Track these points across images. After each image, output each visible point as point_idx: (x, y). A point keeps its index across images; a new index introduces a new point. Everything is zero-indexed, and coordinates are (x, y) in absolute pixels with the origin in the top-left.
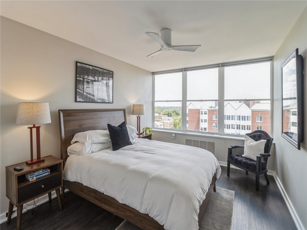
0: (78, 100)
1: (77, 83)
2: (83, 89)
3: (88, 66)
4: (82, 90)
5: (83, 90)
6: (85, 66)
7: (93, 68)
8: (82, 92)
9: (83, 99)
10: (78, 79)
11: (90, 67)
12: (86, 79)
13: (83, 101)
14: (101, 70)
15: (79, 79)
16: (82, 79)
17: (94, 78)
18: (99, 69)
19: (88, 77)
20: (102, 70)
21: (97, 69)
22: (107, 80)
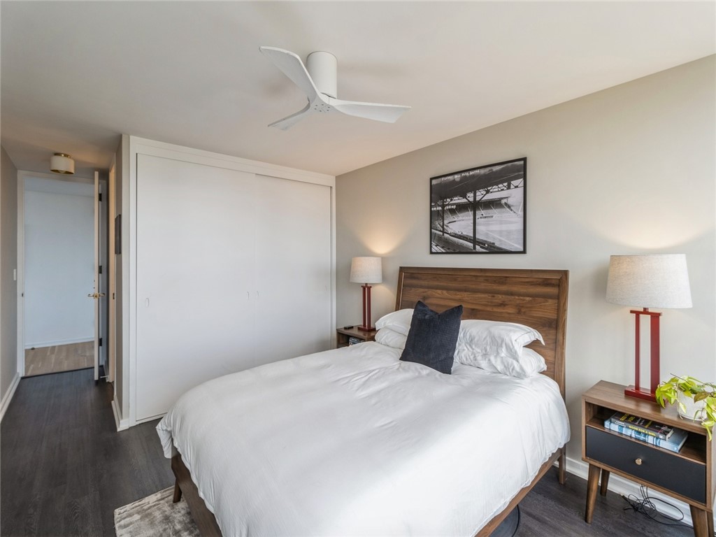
0: (433, 251)
1: (433, 218)
2: (443, 227)
3: (450, 178)
4: (440, 231)
5: (442, 229)
6: (446, 179)
7: (463, 174)
8: (441, 233)
9: (443, 247)
10: (434, 211)
11: (456, 176)
12: (448, 205)
13: (444, 251)
14: (482, 171)
15: (435, 209)
16: (440, 208)
17: (465, 197)
18: (478, 171)
19: (451, 200)
20: (487, 170)
21: (471, 173)
22: (502, 190)
